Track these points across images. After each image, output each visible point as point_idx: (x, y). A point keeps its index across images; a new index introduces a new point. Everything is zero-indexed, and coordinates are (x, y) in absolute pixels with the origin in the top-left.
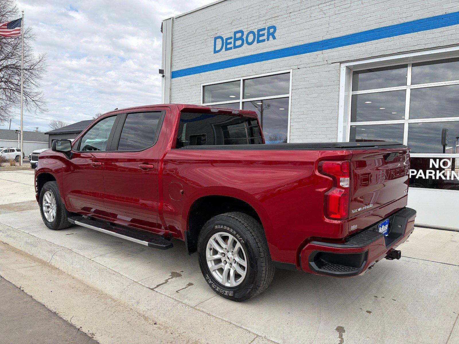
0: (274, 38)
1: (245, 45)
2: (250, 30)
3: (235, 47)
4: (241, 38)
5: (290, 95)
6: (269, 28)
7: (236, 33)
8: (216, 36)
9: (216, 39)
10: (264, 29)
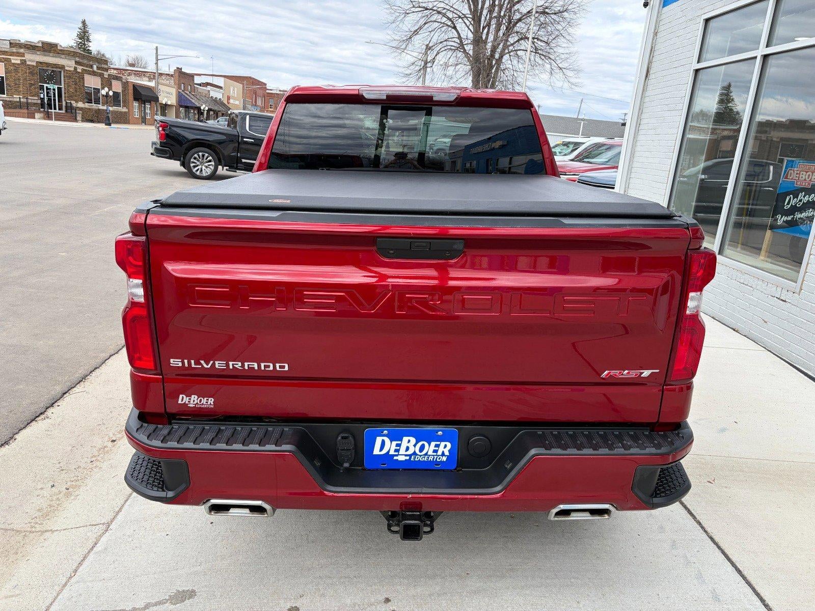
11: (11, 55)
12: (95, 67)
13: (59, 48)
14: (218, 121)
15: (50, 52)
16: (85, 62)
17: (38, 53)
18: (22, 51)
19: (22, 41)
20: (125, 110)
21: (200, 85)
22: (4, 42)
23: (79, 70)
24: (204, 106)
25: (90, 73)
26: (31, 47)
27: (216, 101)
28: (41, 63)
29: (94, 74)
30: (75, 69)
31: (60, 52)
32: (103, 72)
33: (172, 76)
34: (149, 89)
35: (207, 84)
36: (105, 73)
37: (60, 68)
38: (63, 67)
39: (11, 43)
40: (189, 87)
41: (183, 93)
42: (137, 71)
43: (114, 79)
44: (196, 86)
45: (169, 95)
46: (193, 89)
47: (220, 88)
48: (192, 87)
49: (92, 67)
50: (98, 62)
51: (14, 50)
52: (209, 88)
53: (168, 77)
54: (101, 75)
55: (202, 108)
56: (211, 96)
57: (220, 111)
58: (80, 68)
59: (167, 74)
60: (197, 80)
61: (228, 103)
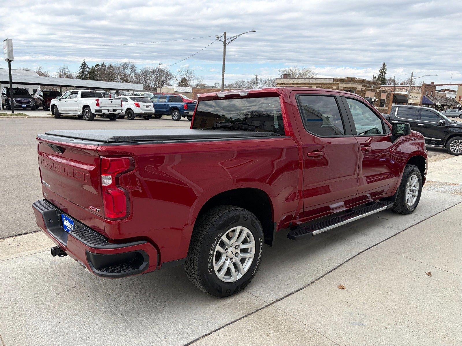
11: (333, 85)
12: (372, 87)
13: (355, 79)
14: (446, 112)
15: (350, 82)
16: (368, 85)
17: (345, 83)
18: (338, 82)
19: (339, 78)
20: (386, 108)
21: (440, 91)
22: (331, 79)
23: (363, 89)
24: (438, 103)
25: (369, 90)
26: (342, 81)
27: (450, 99)
28: (345, 87)
29: (372, 90)
30: (362, 89)
31: (355, 81)
32: (376, 89)
33: (421, 87)
34: (404, 96)
35: (445, 90)
36: (378, 90)
37: (354, 89)
38: (356, 88)
39: (334, 80)
40: (431, 93)
41: (426, 96)
42: (400, 87)
43: (382, 92)
44: (436, 92)
45: (416, 98)
46: (434, 94)
47: (455, 91)
48: (434, 93)
49: (371, 87)
50: (375, 84)
51: (335, 82)
52: (446, 92)
53: (418, 88)
54: (375, 91)
55: (437, 104)
56: (446, 97)
57: (451, 106)
58: (364, 89)
59: (417, 87)
60: (438, 88)
61: (459, 100)
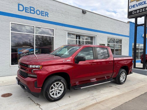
0: (48, 17)
1: (36, 14)
2: (38, 9)
3: (31, 13)
4: (34, 10)
5: (54, 36)
6: (46, 13)
7: (31, 7)
8: (19, 3)
9: (19, 5)
10: (44, 12)
